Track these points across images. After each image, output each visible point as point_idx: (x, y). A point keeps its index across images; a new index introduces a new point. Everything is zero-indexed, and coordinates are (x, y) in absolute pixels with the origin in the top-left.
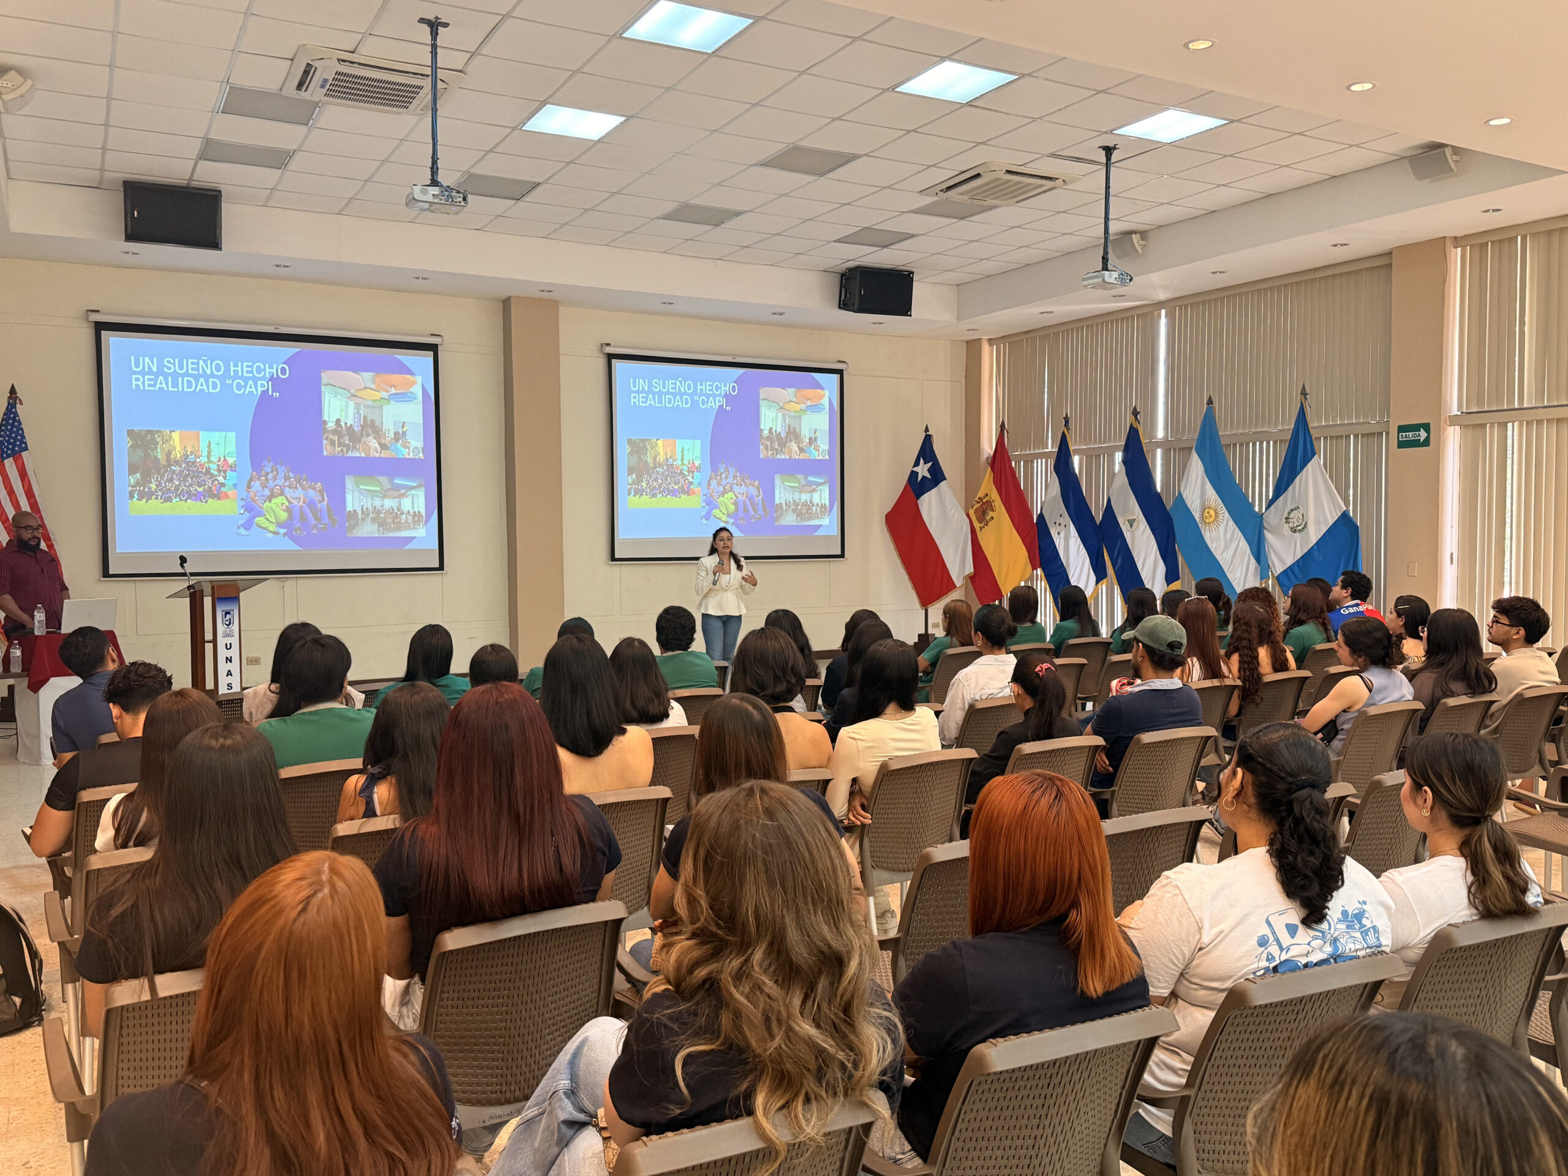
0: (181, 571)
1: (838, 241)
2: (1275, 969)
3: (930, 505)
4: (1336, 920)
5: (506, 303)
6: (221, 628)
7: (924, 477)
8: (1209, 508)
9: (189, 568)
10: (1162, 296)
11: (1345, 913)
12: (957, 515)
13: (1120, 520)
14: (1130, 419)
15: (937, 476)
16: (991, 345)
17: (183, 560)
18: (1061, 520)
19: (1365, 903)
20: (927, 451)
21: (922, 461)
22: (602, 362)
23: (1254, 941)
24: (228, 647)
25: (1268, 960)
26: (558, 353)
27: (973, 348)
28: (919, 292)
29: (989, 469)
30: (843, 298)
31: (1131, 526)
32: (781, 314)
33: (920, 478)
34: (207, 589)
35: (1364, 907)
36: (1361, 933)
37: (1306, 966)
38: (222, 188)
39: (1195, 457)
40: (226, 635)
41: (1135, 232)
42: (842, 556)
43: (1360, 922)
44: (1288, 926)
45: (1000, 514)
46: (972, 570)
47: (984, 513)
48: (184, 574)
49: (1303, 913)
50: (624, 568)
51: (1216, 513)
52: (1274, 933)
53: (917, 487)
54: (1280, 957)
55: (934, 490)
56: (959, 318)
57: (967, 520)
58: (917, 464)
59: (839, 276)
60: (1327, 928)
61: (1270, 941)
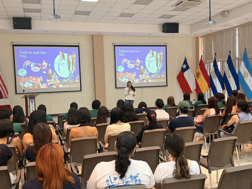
0: (23, 93)
1: (159, 18)
2: (109, 187)
3: (186, 74)
4: (128, 178)
5: (92, 36)
6: (31, 104)
7: (185, 68)
8: (246, 73)
9: (25, 92)
10: (236, 25)
11: (131, 176)
12: (192, 76)
13: (227, 76)
14: (228, 53)
15: (188, 68)
16: (201, 38)
17: (24, 91)
18: (214, 77)
19: (139, 174)
20: (185, 62)
21: (184, 64)
22: (113, 47)
23: (105, 180)
24: (32, 108)
25: (108, 185)
26: (103, 46)
27: (197, 38)
28: (180, 27)
29: (199, 66)
30: (163, 30)
31: (229, 78)
32: (150, 34)
33: (184, 68)
34: (28, 97)
35: (138, 175)
36: (135, 181)
37: (117, 186)
38: (32, 17)
39: (242, 61)
40: (32, 105)
41: (226, 11)
42: (167, 86)
43: (135, 178)
44: (114, 178)
45: (201, 76)
46: (196, 88)
47: (198, 75)
48: (24, 93)
49: (119, 175)
50: (119, 90)
51: (247, 74)
52: (110, 179)
53: (183, 70)
54: (110, 184)
55: (187, 71)
56: (191, 32)
57: (194, 77)
58: (183, 65)
59: (162, 25)
60: (125, 179)
61: (109, 181)
